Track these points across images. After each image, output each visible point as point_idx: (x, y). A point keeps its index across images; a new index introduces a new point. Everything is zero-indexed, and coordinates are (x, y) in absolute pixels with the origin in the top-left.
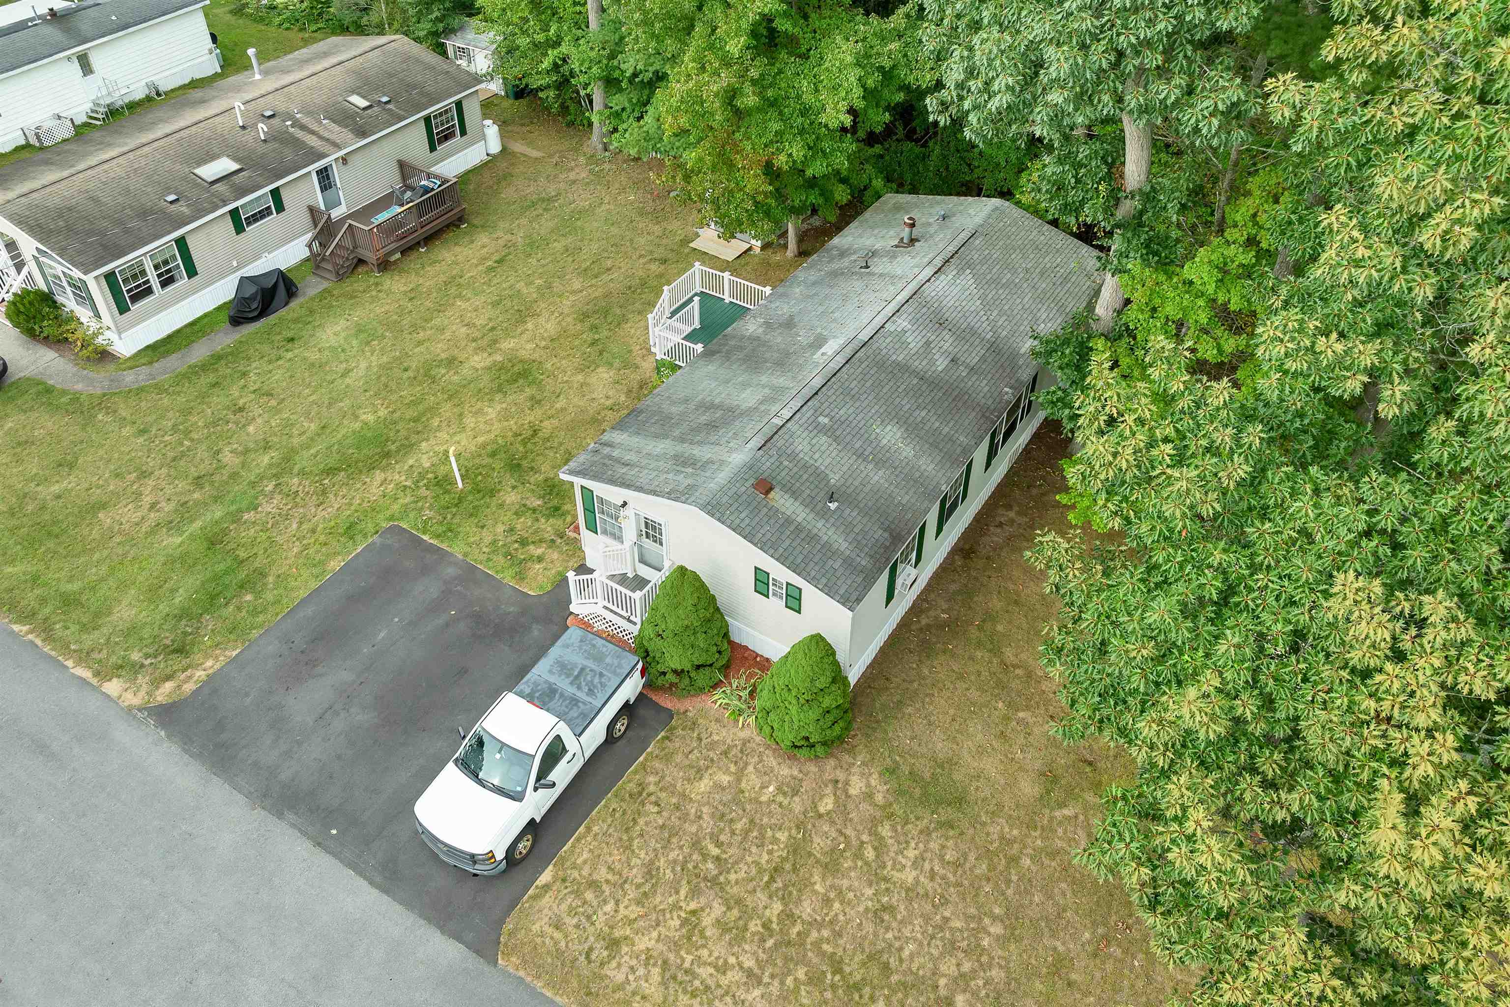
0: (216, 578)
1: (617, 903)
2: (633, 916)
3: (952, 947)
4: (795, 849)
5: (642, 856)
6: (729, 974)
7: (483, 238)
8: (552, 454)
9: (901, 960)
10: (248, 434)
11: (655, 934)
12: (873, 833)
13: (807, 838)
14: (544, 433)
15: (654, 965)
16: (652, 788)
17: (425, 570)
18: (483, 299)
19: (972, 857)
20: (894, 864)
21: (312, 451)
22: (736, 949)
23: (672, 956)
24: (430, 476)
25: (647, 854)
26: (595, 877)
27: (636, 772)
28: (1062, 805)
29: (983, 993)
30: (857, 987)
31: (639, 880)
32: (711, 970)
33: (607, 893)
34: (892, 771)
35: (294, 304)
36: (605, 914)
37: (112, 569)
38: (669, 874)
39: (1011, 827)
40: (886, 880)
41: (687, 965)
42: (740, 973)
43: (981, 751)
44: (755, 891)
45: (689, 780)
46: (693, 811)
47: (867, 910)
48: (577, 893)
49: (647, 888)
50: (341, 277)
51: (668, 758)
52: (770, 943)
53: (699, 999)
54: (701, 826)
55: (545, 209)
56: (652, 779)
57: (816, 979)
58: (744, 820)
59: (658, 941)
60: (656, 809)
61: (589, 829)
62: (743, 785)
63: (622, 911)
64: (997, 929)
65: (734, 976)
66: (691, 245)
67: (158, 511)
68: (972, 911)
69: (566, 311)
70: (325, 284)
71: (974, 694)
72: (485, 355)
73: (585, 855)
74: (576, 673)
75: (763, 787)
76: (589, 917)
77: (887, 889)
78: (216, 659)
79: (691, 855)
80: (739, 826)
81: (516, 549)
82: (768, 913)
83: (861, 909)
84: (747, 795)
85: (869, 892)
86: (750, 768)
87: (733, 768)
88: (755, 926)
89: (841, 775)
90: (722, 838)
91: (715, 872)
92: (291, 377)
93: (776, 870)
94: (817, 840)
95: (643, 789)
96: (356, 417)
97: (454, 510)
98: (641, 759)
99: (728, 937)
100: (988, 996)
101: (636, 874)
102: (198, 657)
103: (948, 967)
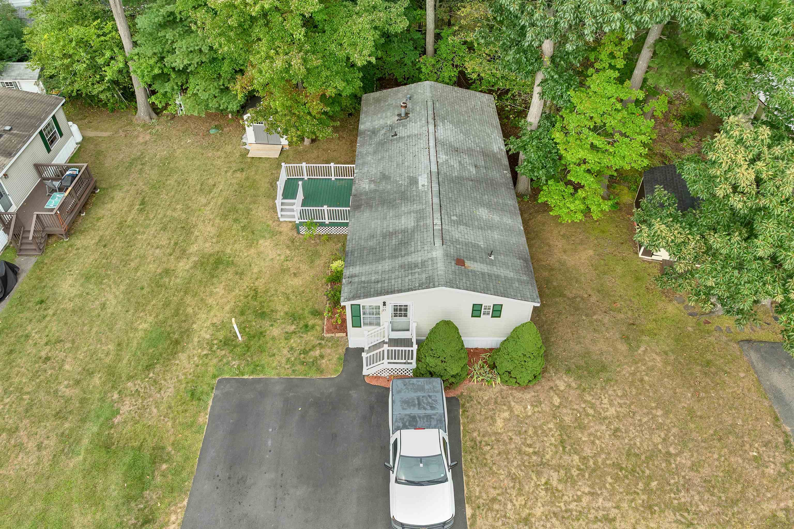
0: (132, 466)
1: (511, 501)
2: (523, 503)
3: (651, 431)
4: (562, 427)
5: (503, 473)
6: (583, 500)
7: (118, 195)
8: (276, 298)
9: (639, 448)
10: (68, 371)
11: (539, 504)
12: (585, 402)
13: (562, 421)
14: (261, 288)
15: (551, 518)
16: (478, 438)
17: (263, 394)
18: (154, 229)
19: (627, 388)
20: (603, 410)
21: (125, 362)
22: (576, 487)
23: (554, 509)
24: (215, 342)
25: (504, 471)
26: (491, 496)
27: (465, 436)
28: (639, 347)
29: (676, 441)
30: (633, 471)
31: (512, 485)
32: (575, 503)
33: (503, 500)
34: (568, 370)
35: (22, 278)
36: (511, 510)
37: (46, 500)
38: (522, 474)
39: (630, 367)
40: (605, 418)
41: (564, 508)
42: (587, 497)
43: (594, 341)
44: (561, 457)
45: (491, 425)
46: (506, 438)
47: (610, 436)
48: (490, 509)
49: (517, 486)
50: (42, 250)
51: (473, 420)
52: (587, 475)
53: (581, 520)
54: (515, 443)
55: (142, 164)
56: (475, 434)
57: (616, 478)
58: (530, 428)
59: (543, 506)
60: (489, 448)
61: (468, 476)
62: (516, 413)
63: (517, 504)
64: (659, 413)
65: (585, 500)
66: (249, 156)
67: (46, 448)
68: (645, 411)
69: (211, 217)
70: (33, 260)
71: (570, 318)
72: (185, 260)
73: (478, 489)
74: (417, 402)
75: (525, 408)
76: (505, 516)
77: (609, 422)
78: (175, 512)
79: (522, 459)
80: (530, 432)
81: (304, 358)
82: (574, 463)
83: (608, 437)
84: (521, 416)
85: (604, 427)
86: (513, 404)
87: (505, 408)
88: (575, 472)
89: (551, 384)
90: (529, 442)
91: (539, 459)
92: (66, 324)
93: (561, 442)
94: (566, 418)
95: (475, 441)
96: (136, 330)
97: (249, 354)
98: (462, 428)
99: (569, 484)
100: (678, 441)
101: (508, 483)
102: (161, 518)
103: (657, 439)
